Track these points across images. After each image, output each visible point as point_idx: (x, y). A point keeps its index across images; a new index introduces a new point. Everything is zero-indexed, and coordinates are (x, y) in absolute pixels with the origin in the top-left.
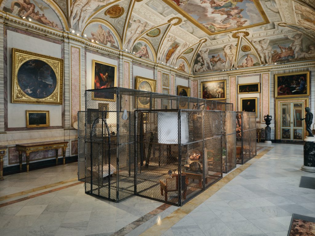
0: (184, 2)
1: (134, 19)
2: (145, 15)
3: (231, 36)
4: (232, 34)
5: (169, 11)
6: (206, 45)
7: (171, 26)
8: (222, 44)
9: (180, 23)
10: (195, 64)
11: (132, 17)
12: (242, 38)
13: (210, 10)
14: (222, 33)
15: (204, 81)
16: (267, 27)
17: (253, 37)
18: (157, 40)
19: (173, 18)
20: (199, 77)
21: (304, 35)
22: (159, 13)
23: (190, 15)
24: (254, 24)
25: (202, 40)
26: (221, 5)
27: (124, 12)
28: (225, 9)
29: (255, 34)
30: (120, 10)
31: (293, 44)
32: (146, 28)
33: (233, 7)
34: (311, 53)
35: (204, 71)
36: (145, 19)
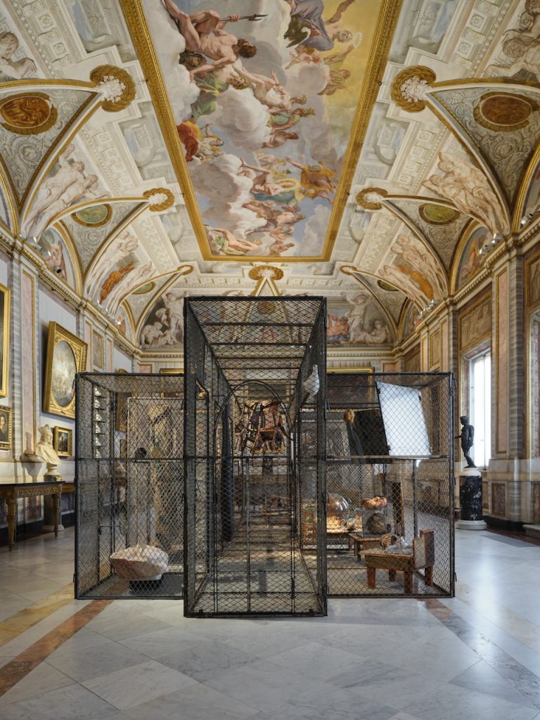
0: (205, 157)
1: (72, 156)
2: (103, 155)
3: (247, 272)
4: (251, 268)
5: (160, 167)
6: (186, 281)
7: (144, 209)
8: (221, 287)
9: (165, 209)
10: (146, 324)
11: (69, 148)
12: (267, 281)
13: (245, 197)
14: (233, 260)
15: (168, 367)
16: (320, 268)
17: (287, 283)
18: (95, 238)
19: (159, 189)
20: (156, 357)
21: (371, 299)
22: (136, 163)
23: (196, 195)
24: (301, 257)
25: (183, 267)
26: (272, 192)
27: (53, 124)
28: (274, 205)
29: (292, 278)
30: (45, 114)
31: (351, 312)
32: (88, 195)
33: (292, 205)
34: (375, 335)
35: (167, 344)
36: (98, 166)
